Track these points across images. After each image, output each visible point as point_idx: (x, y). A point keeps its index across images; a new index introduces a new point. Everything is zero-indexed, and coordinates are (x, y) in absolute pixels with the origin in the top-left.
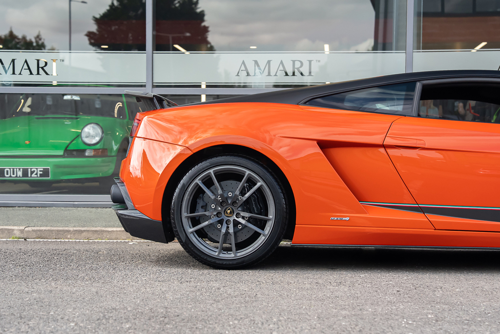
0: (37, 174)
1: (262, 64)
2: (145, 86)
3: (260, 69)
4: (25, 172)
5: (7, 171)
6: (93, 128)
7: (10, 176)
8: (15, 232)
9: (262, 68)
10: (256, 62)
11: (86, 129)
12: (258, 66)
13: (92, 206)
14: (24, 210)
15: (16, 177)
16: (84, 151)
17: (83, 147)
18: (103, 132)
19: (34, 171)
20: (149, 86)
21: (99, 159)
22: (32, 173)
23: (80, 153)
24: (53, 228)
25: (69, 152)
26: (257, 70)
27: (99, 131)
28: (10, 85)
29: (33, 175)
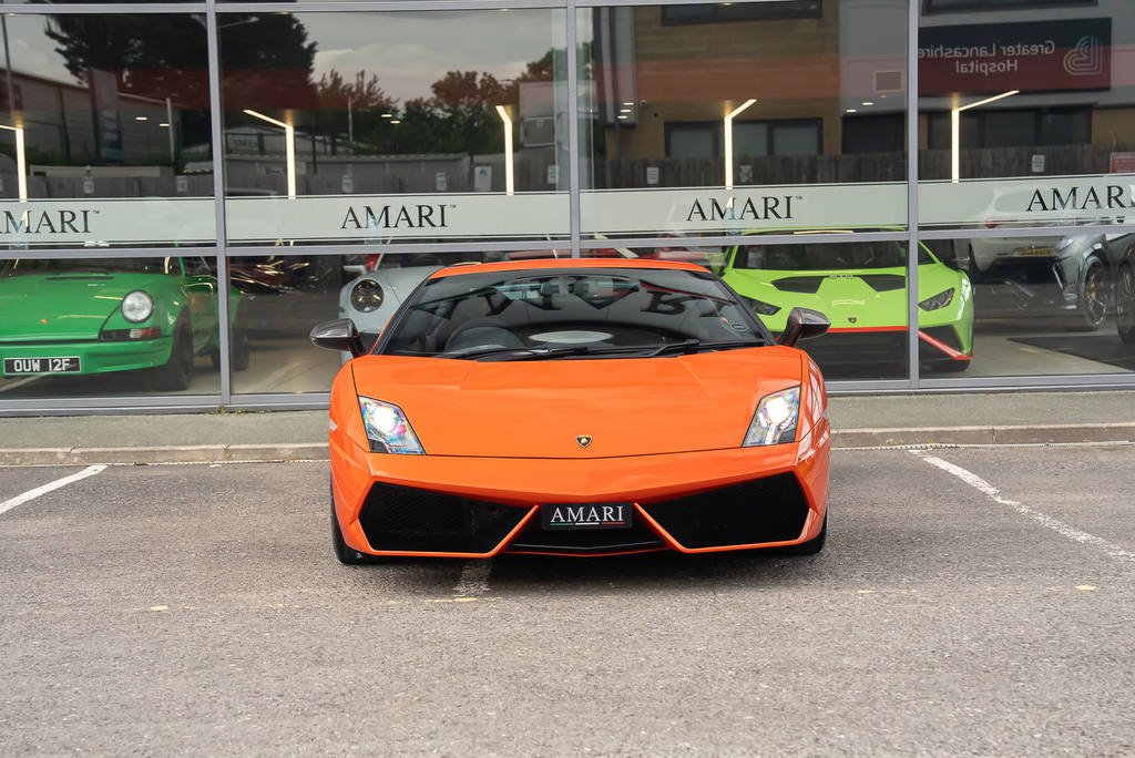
0: (61, 366)
1: (377, 212)
2: (214, 245)
3: (374, 218)
4: (44, 365)
5: (18, 364)
6: (139, 298)
7: (23, 371)
8: (59, 455)
9: (377, 216)
10: (369, 209)
11: (129, 301)
12: (372, 214)
13: (148, 413)
14: (55, 421)
15: (32, 371)
16: (128, 331)
17: (127, 326)
18: (153, 303)
19: (57, 363)
20: (221, 244)
21: (150, 342)
22: (54, 365)
23: (123, 335)
24: (108, 449)
25: (106, 336)
26: (371, 220)
27: (147, 300)
28: (23, 248)
29: (56, 369)
